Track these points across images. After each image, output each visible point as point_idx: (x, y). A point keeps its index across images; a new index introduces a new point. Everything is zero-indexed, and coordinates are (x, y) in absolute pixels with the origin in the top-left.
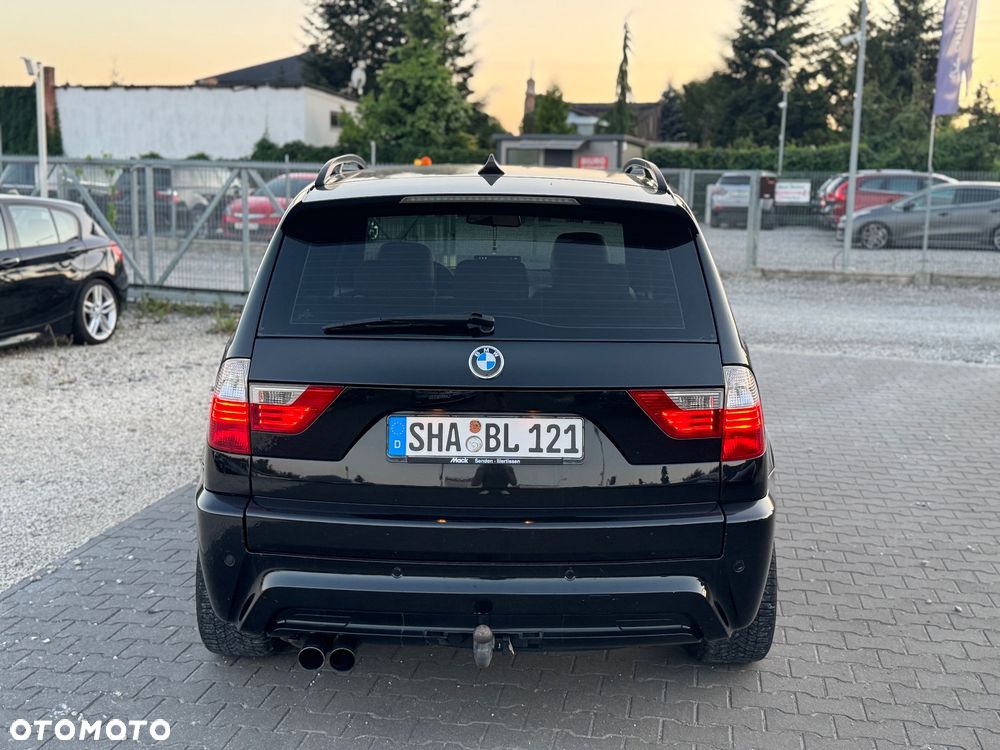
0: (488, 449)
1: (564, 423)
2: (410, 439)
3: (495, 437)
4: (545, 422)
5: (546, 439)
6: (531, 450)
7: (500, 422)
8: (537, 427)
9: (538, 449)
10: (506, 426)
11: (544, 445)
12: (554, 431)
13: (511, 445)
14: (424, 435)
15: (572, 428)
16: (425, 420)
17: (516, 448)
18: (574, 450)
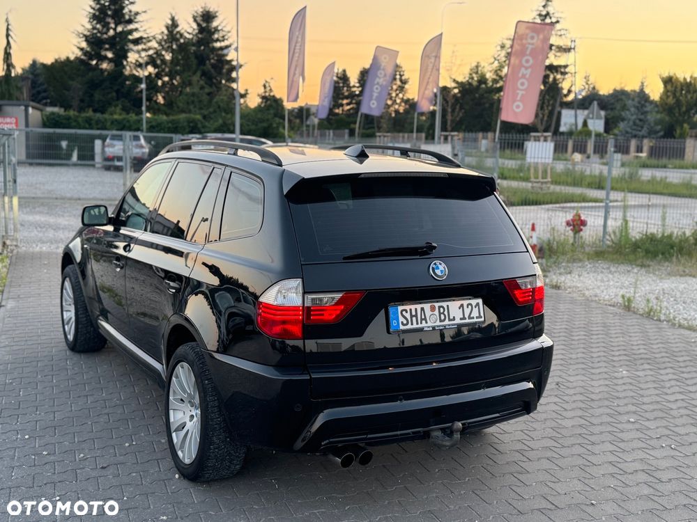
0: (441, 321)
1: (474, 302)
2: (401, 319)
3: (443, 313)
4: (465, 303)
5: (467, 311)
6: (461, 319)
7: (444, 304)
8: (462, 306)
9: (464, 318)
10: (448, 306)
11: (467, 316)
12: (470, 306)
13: (451, 318)
14: (408, 315)
15: (478, 304)
16: (407, 307)
17: (454, 319)
18: (480, 317)
